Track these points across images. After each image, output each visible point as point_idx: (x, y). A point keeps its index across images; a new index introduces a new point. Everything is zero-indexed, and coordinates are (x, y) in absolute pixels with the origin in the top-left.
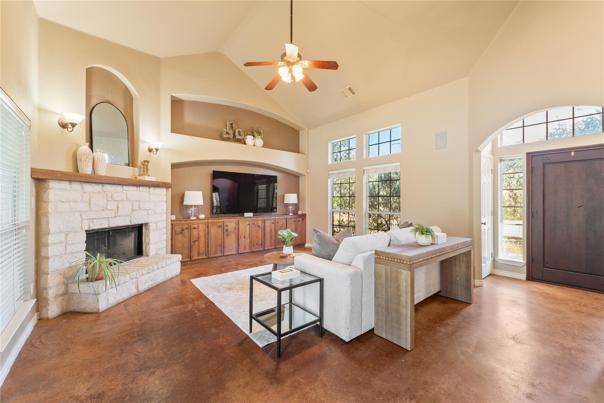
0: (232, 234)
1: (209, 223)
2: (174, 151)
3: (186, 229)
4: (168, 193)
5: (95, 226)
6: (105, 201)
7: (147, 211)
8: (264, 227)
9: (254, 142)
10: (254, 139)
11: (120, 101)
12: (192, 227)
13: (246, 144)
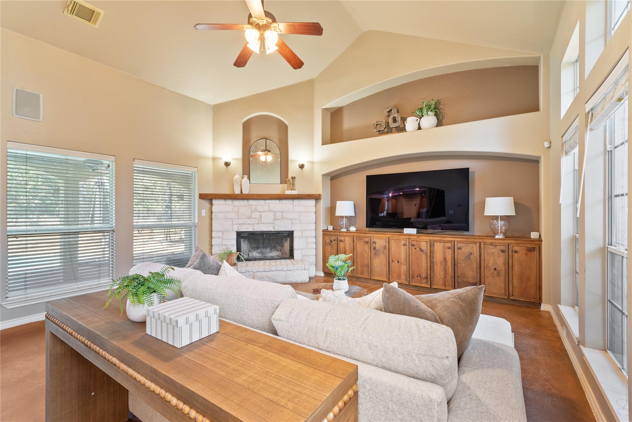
0: (381, 255)
1: (354, 237)
2: (324, 163)
3: (334, 240)
4: (318, 204)
5: (242, 229)
6: (250, 212)
7: (290, 220)
8: (430, 252)
9: (419, 124)
10: (417, 120)
11: (274, 134)
12: (339, 239)
13: (406, 131)
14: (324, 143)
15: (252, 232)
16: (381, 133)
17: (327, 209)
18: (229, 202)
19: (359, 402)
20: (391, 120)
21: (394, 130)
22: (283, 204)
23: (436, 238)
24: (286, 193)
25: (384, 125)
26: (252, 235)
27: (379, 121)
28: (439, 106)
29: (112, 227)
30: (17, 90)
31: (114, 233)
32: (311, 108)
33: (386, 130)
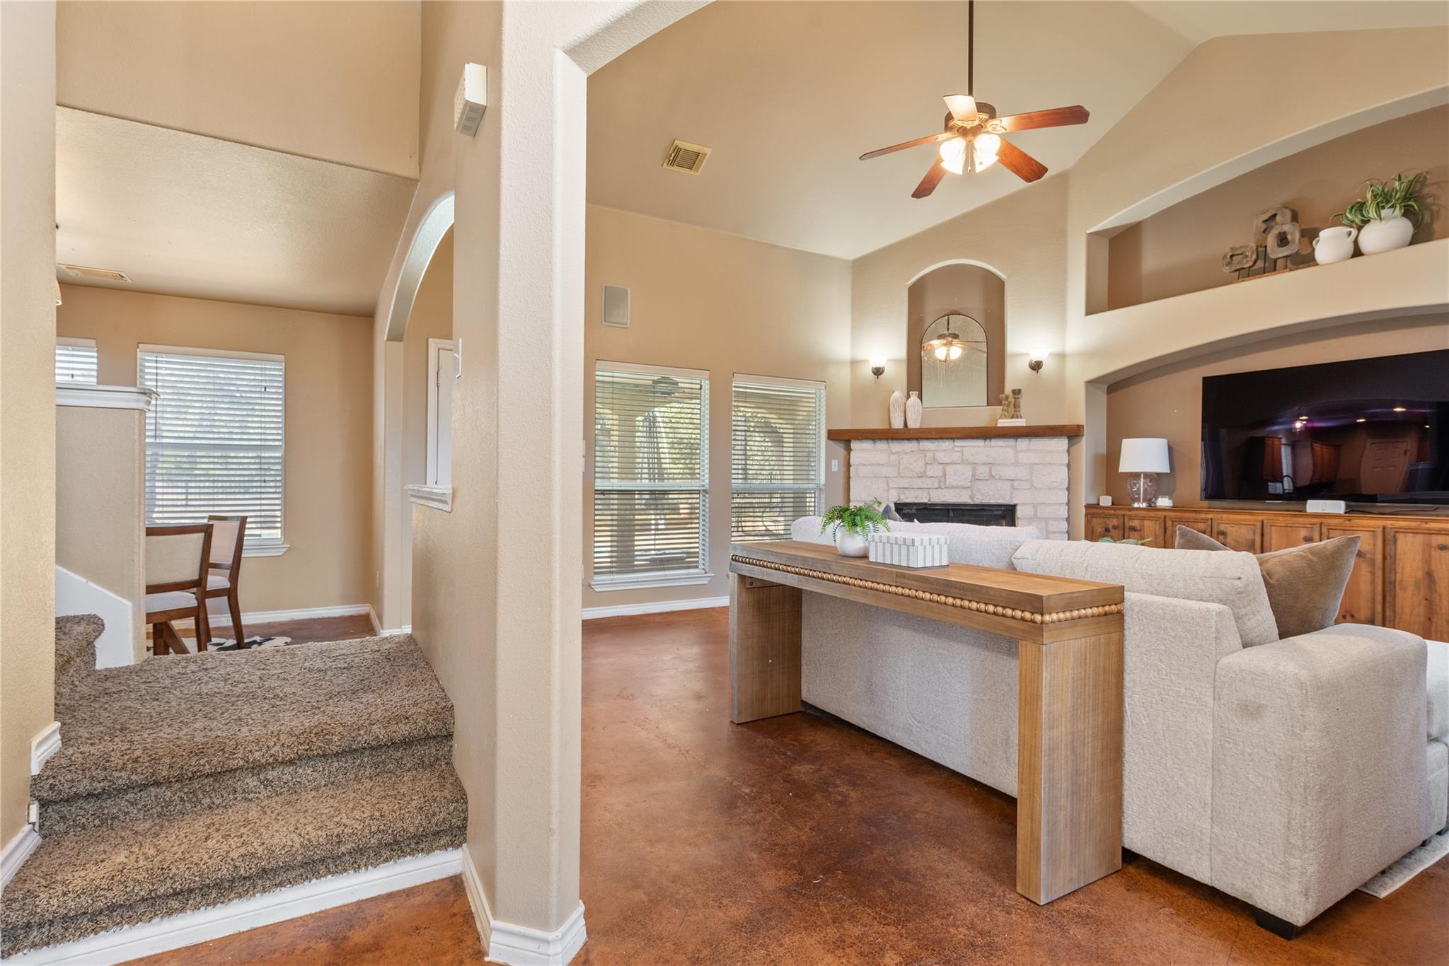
1: (1167, 519)
2: (1091, 354)
3: (1115, 528)
4: (1075, 447)
5: (907, 498)
6: (922, 464)
7: (1009, 482)
8: (1384, 558)
9: (1356, 242)
10: (1350, 234)
11: (974, 302)
12: (1127, 525)
13: (1317, 264)
14: (1090, 311)
15: (926, 504)
16: (1245, 274)
17: (1097, 458)
18: (881, 445)
19: (1126, 627)
20: (1271, 241)
21: (1280, 263)
22: (994, 447)
23: (1402, 524)
24: (999, 425)
25: (1251, 256)
26: (926, 512)
27: (1239, 246)
28: (1420, 191)
29: (703, 486)
30: (606, 287)
31: (707, 496)
32: (1061, 235)
33: (1260, 264)
